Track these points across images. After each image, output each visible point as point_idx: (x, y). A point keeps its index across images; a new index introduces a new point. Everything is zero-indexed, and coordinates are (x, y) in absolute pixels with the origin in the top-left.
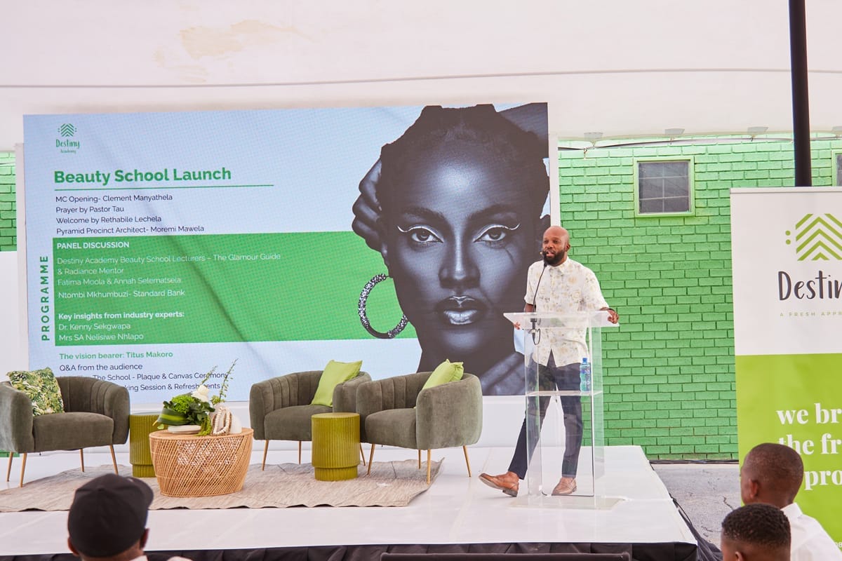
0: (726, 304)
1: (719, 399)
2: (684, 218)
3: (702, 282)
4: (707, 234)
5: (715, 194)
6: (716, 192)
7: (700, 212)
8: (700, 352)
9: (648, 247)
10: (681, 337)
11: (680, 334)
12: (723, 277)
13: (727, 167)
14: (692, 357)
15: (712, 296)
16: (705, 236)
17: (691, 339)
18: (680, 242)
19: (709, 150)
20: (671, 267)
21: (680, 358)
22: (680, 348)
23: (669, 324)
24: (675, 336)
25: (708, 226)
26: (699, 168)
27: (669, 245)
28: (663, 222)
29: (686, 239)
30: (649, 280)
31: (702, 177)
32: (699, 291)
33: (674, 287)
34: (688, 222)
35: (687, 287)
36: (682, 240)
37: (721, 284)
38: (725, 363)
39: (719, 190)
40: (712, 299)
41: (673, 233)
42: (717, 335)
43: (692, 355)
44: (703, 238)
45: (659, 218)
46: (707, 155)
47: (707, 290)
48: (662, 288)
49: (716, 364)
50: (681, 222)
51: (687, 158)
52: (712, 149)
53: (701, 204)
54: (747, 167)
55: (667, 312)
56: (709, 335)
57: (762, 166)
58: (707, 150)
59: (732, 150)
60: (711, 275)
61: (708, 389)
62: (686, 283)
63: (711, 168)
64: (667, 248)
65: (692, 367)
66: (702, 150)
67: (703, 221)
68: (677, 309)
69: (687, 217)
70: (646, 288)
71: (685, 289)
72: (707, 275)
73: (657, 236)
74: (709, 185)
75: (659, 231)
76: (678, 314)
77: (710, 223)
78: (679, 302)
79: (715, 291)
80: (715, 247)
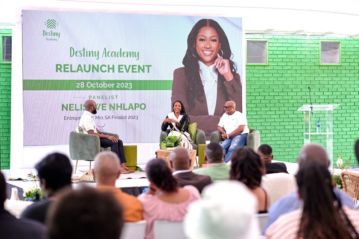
0: (279, 104)
1: (276, 144)
2: (264, 66)
3: (270, 94)
4: (273, 73)
5: (276, 56)
6: (276, 55)
7: (271, 64)
8: (269, 124)
9: (250, 78)
10: (262, 118)
11: (262, 116)
12: (278, 92)
13: (281, 45)
14: (266, 126)
15: (274, 100)
16: (272, 74)
17: (266, 118)
18: (262, 76)
19: (274, 37)
20: (259, 87)
21: (261, 127)
22: (261, 122)
23: (257, 112)
24: (259, 117)
25: (273, 70)
26: (271, 45)
27: (258, 78)
28: (256, 68)
29: (265, 75)
30: (250, 92)
31: (271, 49)
32: (269, 98)
33: (260, 96)
34: (265, 68)
35: (265, 96)
36: (263, 75)
37: (278, 95)
38: (278, 128)
39: (278, 54)
40: (274, 101)
41: (260, 72)
42: (276, 116)
43: (266, 125)
44: (271, 75)
45: (255, 66)
46: (273, 39)
47: (272, 97)
48: (255, 96)
49: (275, 129)
50: (263, 68)
51: (266, 40)
52: (276, 37)
53: (271, 60)
54: (288, 45)
55: (257, 107)
56: (273, 117)
57: (294, 45)
58: (273, 37)
59: (283, 38)
60: (274, 91)
61: (272, 140)
62: (264, 94)
63: (275, 45)
64: (257, 79)
65: (266, 130)
66: (272, 37)
67: (271, 68)
68: (260, 105)
69: (265, 66)
70: (248, 96)
71: (264, 96)
72: (272, 91)
73: (254, 73)
74: (274, 52)
75: (254, 71)
76: (261, 107)
77: (274, 69)
78: (262, 102)
79: (276, 98)
80: (276, 79)
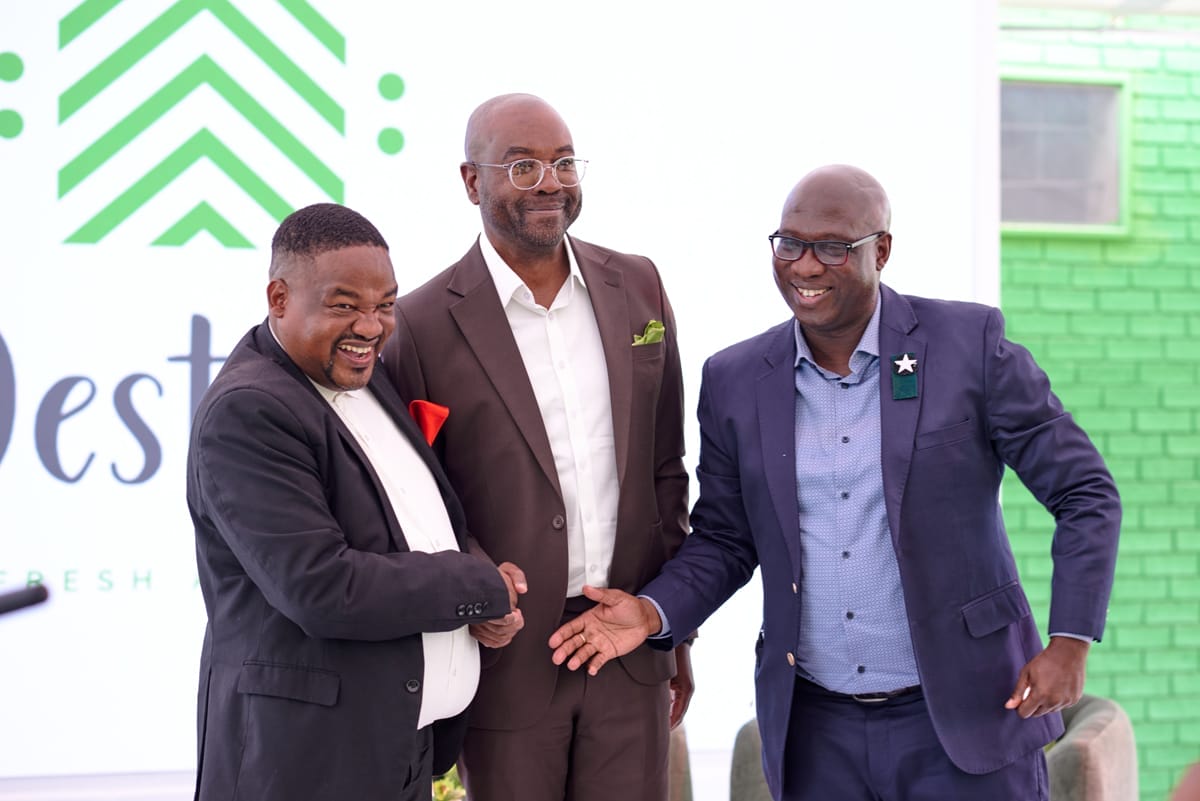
2: (1104, 242)
3: (1145, 422)
4: (1158, 291)
5: (1176, 184)
6: (1181, 178)
7: (1146, 231)
8: (1133, 615)
12: (1193, 410)
15: (1164, 461)
16: (1152, 294)
18: (1092, 308)
19: (1169, 60)
20: (1069, 378)
25: (1162, 268)
26: (1147, 109)
27: (1063, 317)
28: (1054, 253)
29: (1109, 302)
31: (1150, 133)
32: (1134, 447)
34: (1114, 255)
36: (1097, 303)
37: (1189, 428)
39: (1189, 171)
41: (1075, 283)
44: (1145, 302)
45: (1044, 240)
46: (1161, 75)
47: (1154, 446)
49: (1172, 647)
50: (1094, 254)
51: (1117, 78)
53: (1147, 207)
56: (1157, 567)
58: (1162, 61)
60: (1166, 403)
61: (1150, 715)
63: (1173, 111)
64: (1059, 324)
66: (1152, 59)
67: (1147, 255)
69: (1112, 240)
72: (1154, 402)
73: (1036, 287)
74: (1165, 156)
75: (1042, 274)
77: (1166, 261)
79: (1175, 446)
80: (1174, 329)
